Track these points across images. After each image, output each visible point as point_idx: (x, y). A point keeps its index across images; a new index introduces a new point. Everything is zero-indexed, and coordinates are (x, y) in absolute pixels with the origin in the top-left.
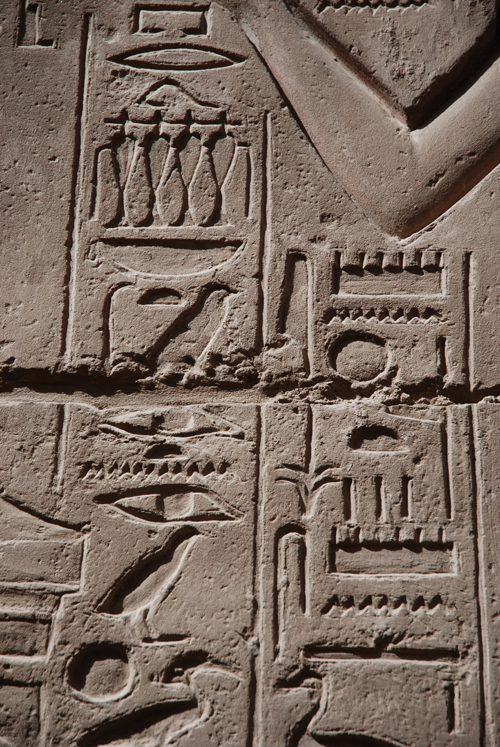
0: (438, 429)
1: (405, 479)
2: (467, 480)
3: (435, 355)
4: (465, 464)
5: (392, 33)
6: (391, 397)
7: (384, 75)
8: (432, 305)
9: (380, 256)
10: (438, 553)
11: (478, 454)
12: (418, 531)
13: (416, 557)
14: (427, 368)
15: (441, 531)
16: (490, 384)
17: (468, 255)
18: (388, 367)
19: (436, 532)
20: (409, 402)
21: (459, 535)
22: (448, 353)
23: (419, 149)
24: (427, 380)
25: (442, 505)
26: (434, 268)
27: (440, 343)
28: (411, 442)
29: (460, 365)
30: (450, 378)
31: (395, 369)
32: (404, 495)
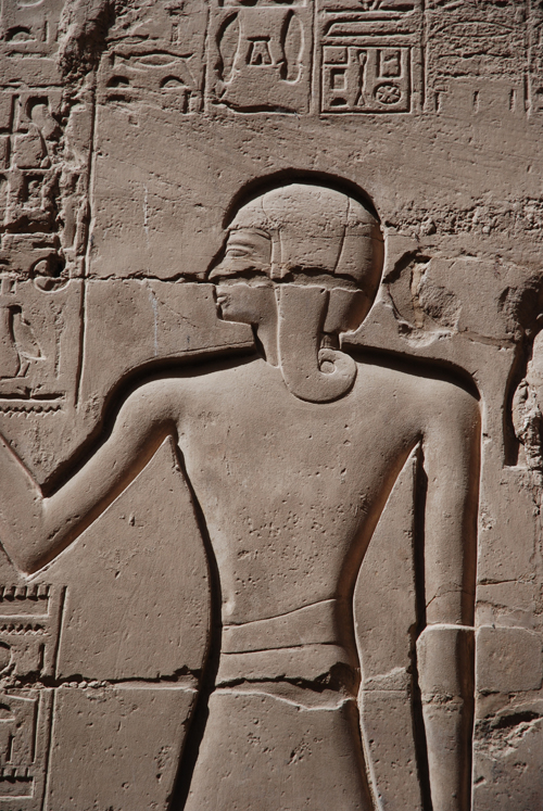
0: (33, 705)
1: (11, 737)
2: (45, 738)
3: (38, 656)
4: (45, 728)
5: (37, 432)
6: (9, 684)
7: (30, 461)
8: (40, 623)
9: (14, 589)
10: (24, 784)
11: (54, 721)
12: (14, 770)
13: (12, 786)
14: (32, 665)
15: (27, 770)
16: (66, 676)
17: (65, 588)
18: (10, 663)
19: (24, 770)
20: (20, 686)
21: (36, 773)
22: (45, 654)
23: (45, 513)
24: (31, 673)
25: (29, 754)
26: (44, 597)
27: (42, 648)
28: (16, 714)
29: (51, 663)
30: (44, 672)
31: (14, 665)
32: (9, 748)
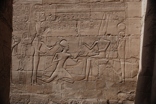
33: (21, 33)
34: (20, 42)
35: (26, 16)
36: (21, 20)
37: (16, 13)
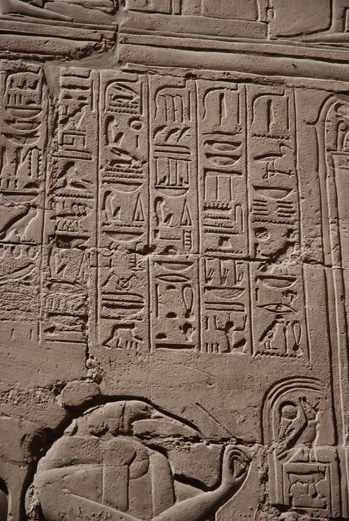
33: (237, 384)
34: (234, 488)
35: (259, 202)
36: (211, 240)
37: (141, 151)
